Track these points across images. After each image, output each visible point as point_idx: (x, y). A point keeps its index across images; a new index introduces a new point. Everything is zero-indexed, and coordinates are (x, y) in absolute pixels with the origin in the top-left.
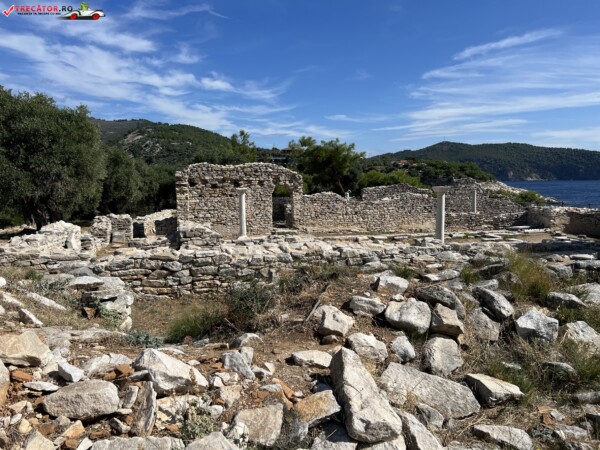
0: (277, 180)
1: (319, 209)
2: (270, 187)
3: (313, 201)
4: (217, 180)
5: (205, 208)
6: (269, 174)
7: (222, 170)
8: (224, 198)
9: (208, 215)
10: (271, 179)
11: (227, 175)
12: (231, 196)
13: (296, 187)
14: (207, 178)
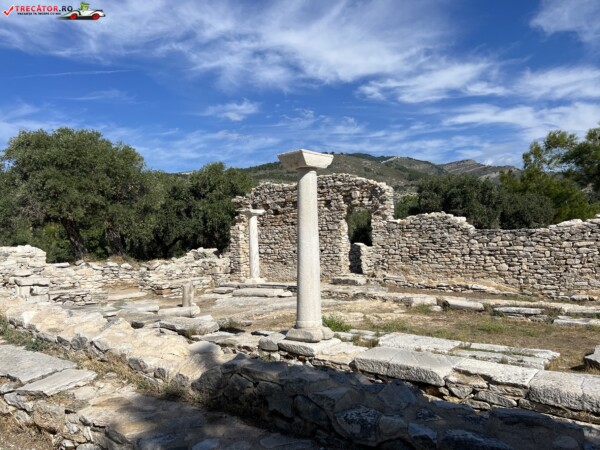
0: (348, 198)
1: (415, 243)
2: (340, 209)
3: (404, 229)
4: (278, 203)
5: (267, 241)
6: (338, 189)
7: (284, 191)
8: (286, 227)
9: (269, 251)
10: (341, 197)
11: (288, 197)
12: (292, 224)
13: (377, 207)
14: (268, 202)
